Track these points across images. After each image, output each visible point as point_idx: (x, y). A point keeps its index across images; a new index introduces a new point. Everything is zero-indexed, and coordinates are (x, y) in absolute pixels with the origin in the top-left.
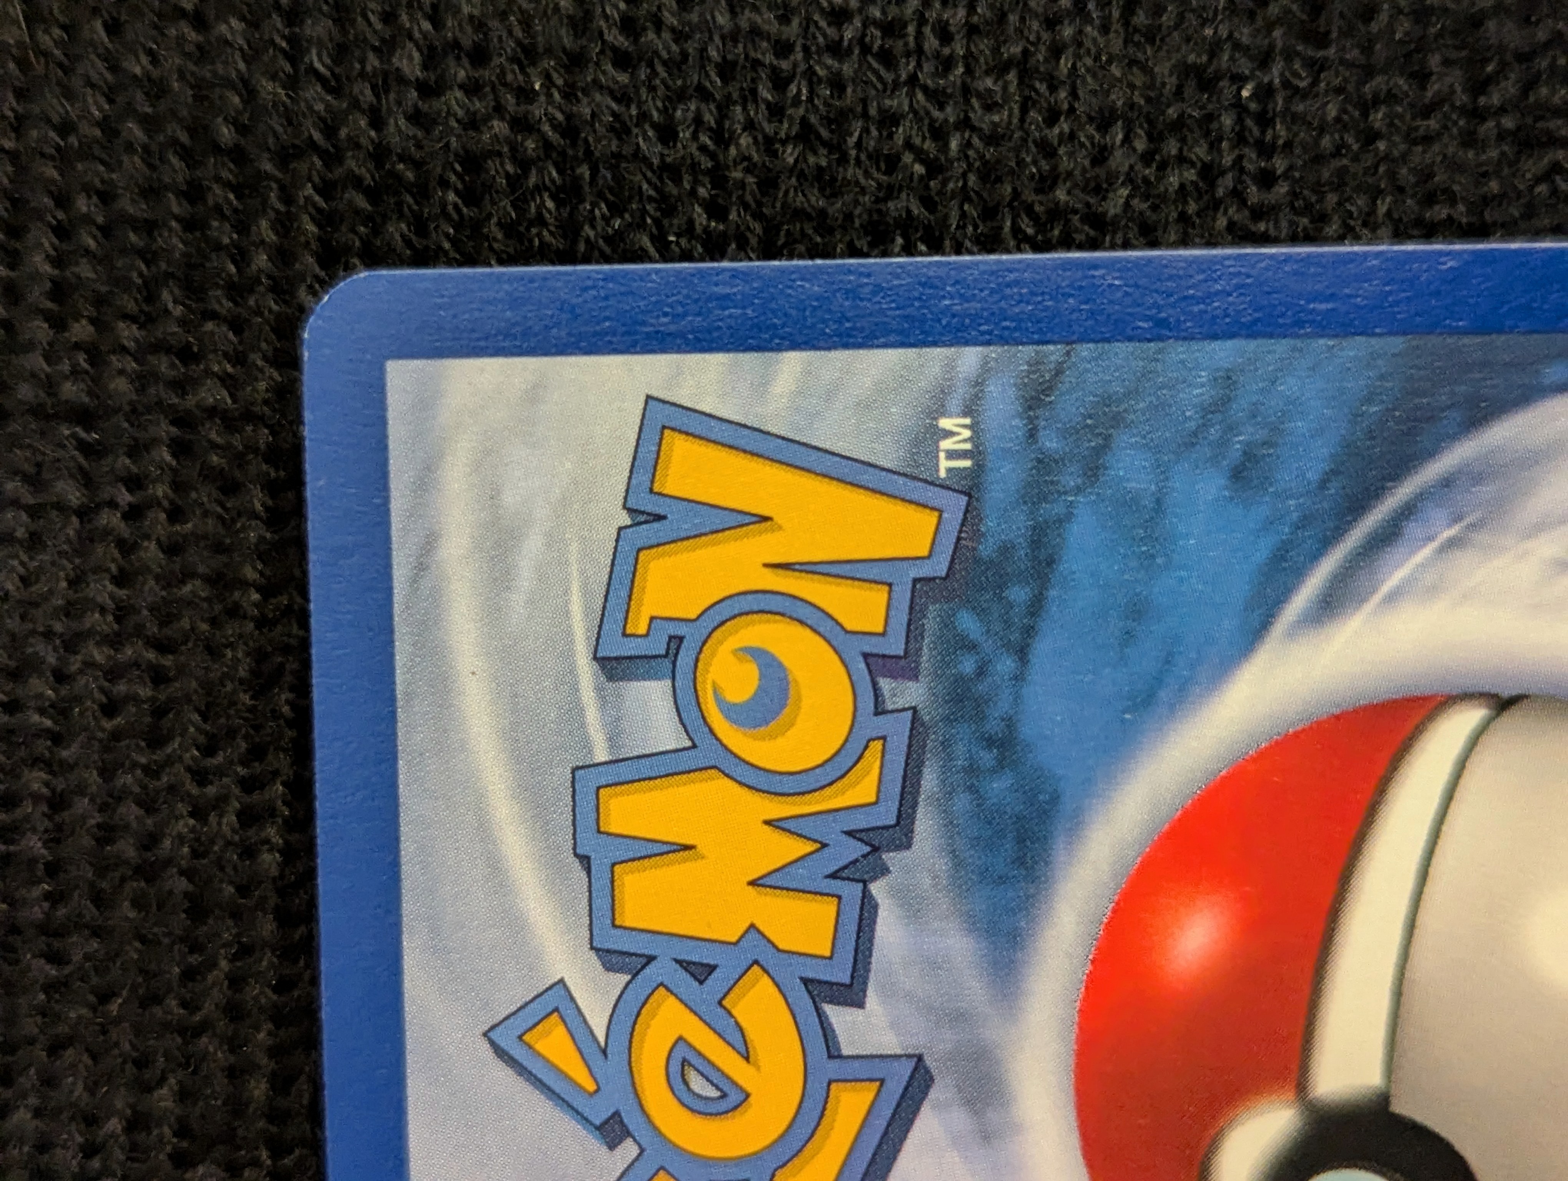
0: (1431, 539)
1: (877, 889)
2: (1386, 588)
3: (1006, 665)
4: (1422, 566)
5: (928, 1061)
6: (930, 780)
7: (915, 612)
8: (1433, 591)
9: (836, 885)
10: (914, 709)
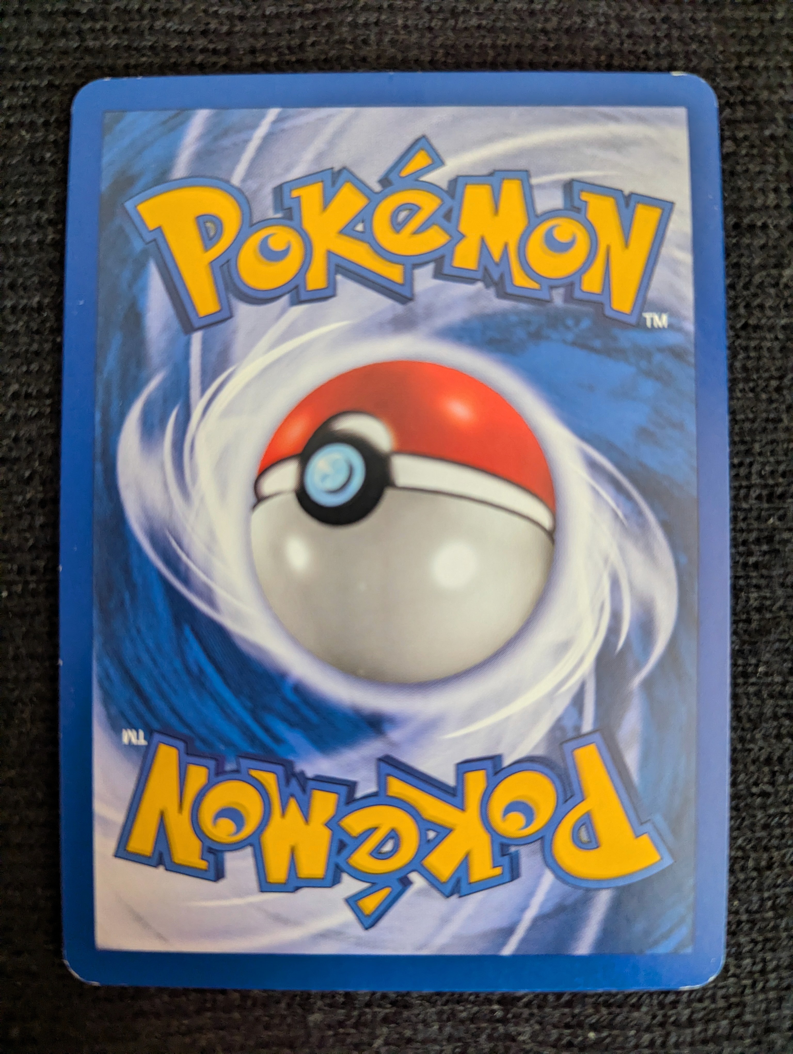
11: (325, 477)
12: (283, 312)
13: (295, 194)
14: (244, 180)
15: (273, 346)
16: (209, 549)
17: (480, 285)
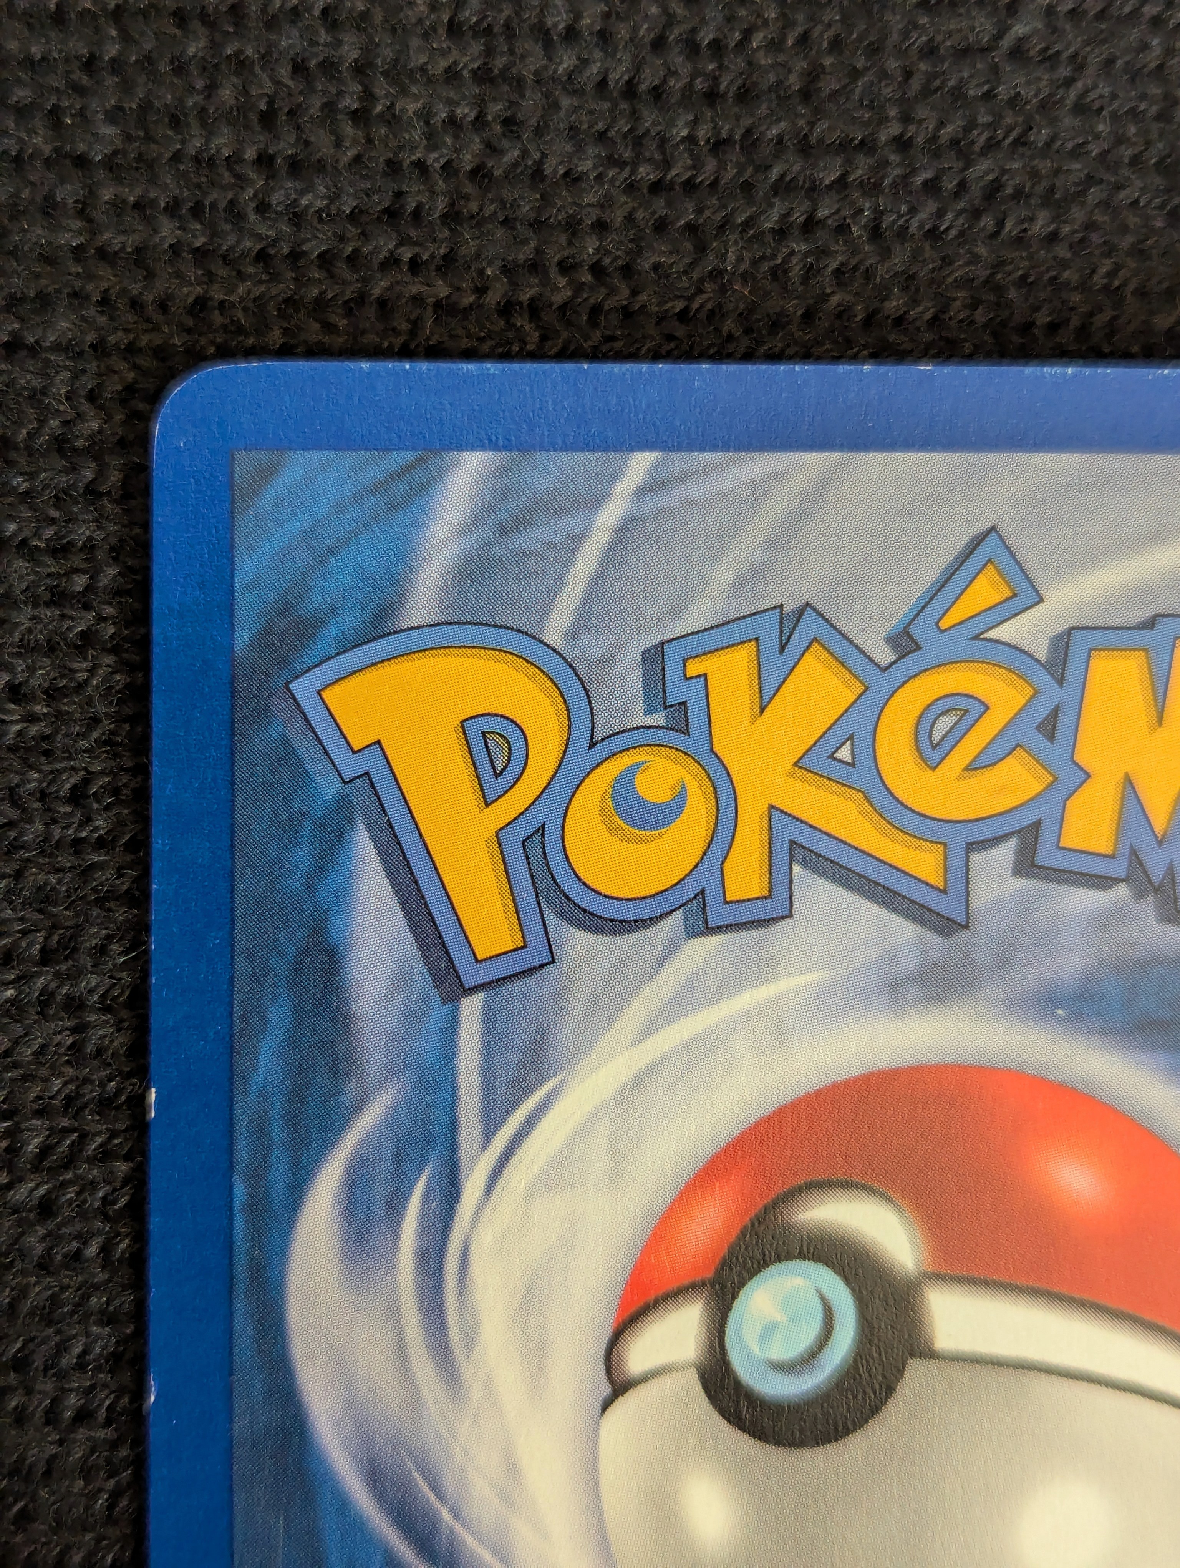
11: (768, 1331)
12: (670, 951)
13: (693, 668)
14: (572, 635)
15: (649, 1029)
16: (506, 1498)
17: (1122, 891)
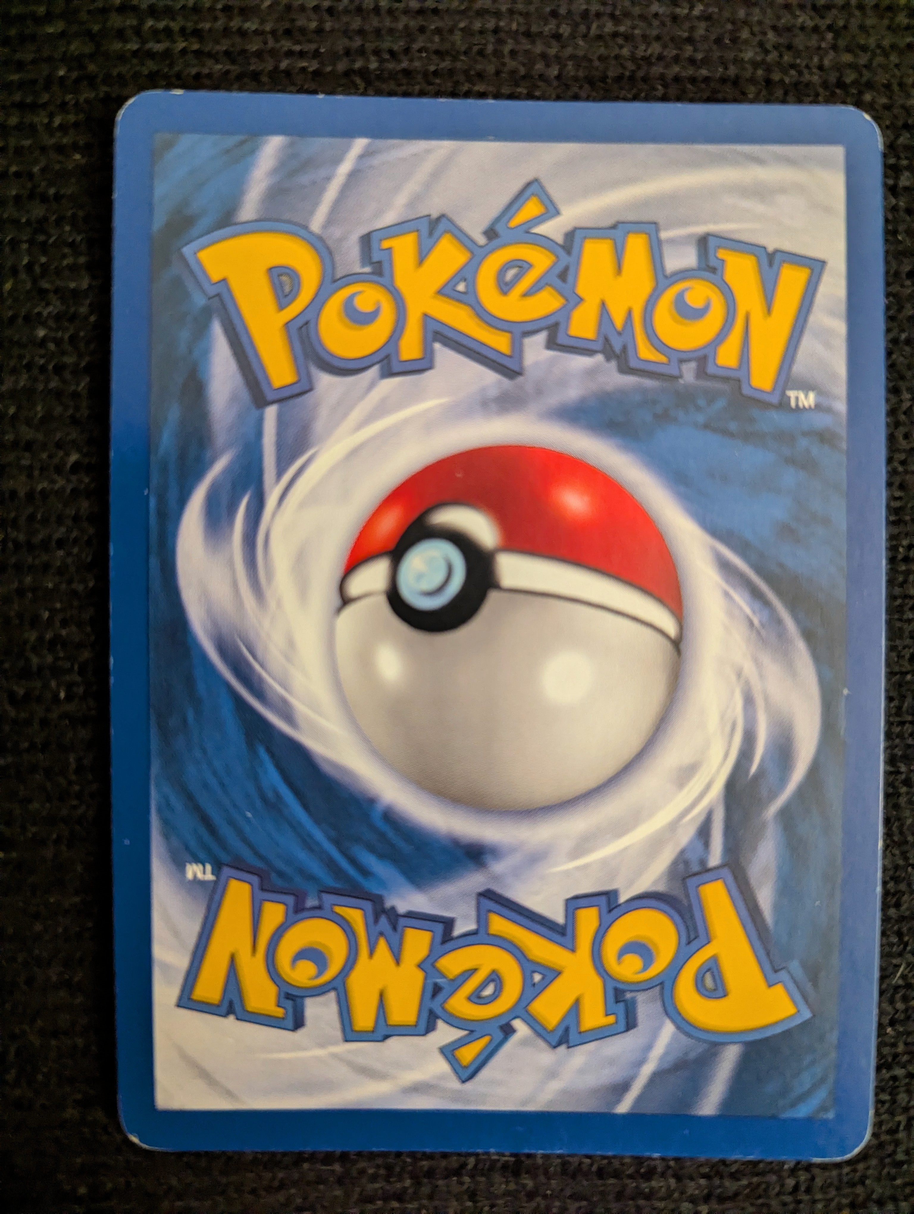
0: (754, 612)
1: (600, 358)
2: (732, 592)
3: (701, 418)
4: (741, 609)
5: (520, 379)
6: (648, 383)
7: (726, 379)
8: (730, 614)
9: (601, 339)
10: (681, 376)
